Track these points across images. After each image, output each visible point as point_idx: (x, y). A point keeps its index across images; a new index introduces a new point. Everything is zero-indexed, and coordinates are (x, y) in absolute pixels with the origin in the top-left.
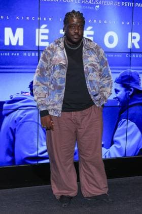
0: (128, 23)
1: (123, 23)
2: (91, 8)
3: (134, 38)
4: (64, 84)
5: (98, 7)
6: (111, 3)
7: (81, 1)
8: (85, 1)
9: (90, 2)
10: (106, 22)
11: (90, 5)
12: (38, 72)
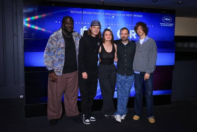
0: (130, 25)
1: (127, 25)
2: (110, 17)
3: (133, 33)
4: (64, 58)
5: (114, 17)
6: (121, 15)
7: (105, 14)
8: (106, 14)
9: (109, 14)
10: (118, 25)
11: (109, 16)
12: (46, 49)
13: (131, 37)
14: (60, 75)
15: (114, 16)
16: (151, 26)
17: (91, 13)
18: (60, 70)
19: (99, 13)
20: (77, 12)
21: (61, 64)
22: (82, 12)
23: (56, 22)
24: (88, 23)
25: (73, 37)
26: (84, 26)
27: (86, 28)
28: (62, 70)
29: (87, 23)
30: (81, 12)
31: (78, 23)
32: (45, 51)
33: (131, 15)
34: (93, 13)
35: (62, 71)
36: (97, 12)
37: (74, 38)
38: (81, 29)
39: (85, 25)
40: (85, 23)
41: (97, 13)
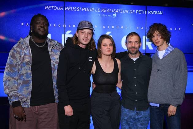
0: (142, 28)
1: (138, 28)
2: (109, 16)
4: (30, 79)
5: (115, 14)
6: (127, 11)
7: (101, 10)
8: (104, 10)
9: (109, 11)
10: (122, 27)
11: (108, 13)
12: (7, 68)
13: (144, 48)
14: (26, 107)
15: (117, 13)
16: (178, 29)
17: (79, 9)
18: (26, 99)
19: (92, 10)
20: (55, 8)
21: (28, 89)
22: (64, 8)
23: (22, 24)
24: (74, 26)
25: (48, 48)
26: (67, 31)
27: (70, 33)
28: (29, 97)
29: (72, 26)
30: (62, 8)
31: (57, 25)
32: (6, 71)
33: (144, 12)
34: (82, 9)
35: (29, 101)
36: (89, 7)
37: (50, 49)
38: (63, 35)
39: (69, 29)
40: (69, 26)
41: (88, 10)
